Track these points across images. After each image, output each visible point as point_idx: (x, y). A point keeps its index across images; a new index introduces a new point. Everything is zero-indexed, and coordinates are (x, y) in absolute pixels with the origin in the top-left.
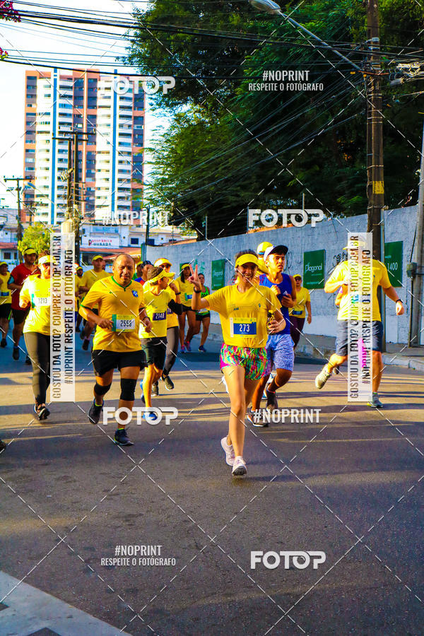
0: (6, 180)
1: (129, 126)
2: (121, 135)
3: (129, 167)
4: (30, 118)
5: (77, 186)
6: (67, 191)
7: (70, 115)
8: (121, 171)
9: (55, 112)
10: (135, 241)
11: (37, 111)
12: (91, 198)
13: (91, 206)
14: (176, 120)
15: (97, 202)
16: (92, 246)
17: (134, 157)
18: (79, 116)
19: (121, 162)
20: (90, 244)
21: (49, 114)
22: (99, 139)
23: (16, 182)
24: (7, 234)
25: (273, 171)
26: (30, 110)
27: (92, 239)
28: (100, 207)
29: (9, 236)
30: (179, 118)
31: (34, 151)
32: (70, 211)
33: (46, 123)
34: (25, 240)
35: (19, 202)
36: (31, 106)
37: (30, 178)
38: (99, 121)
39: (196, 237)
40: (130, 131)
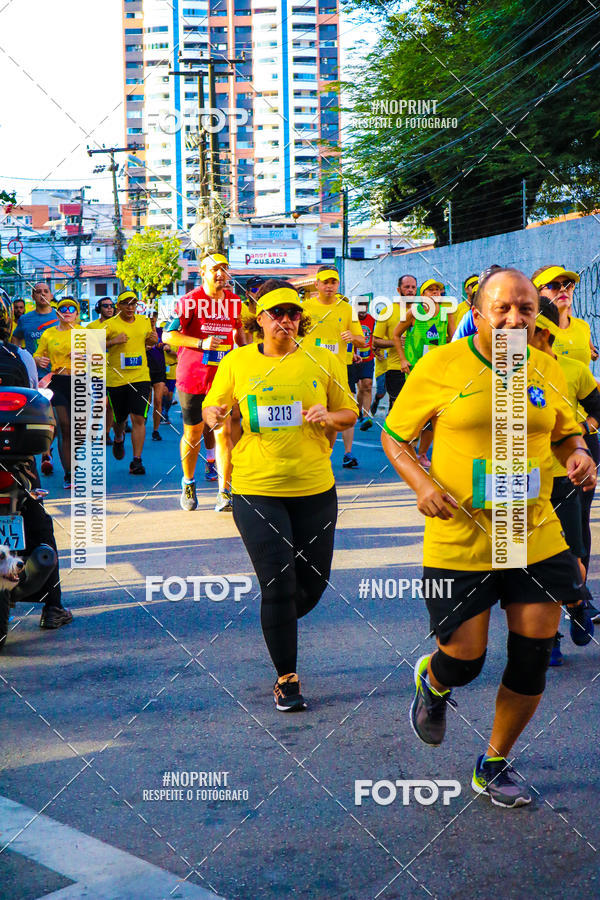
0: (90, 153)
1: (312, 43)
2: (297, 60)
3: (313, 119)
4: (133, 38)
5: (216, 158)
6: (199, 168)
7: (204, 28)
8: (299, 126)
9: (176, 25)
10: (328, 253)
11: (145, 25)
12: (248, 179)
13: (247, 194)
14: (389, 28)
15: (259, 186)
16: (251, 265)
17: (323, 101)
18: (219, 30)
19: (298, 110)
20: (247, 262)
21: (164, 29)
22: (257, 69)
23: (109, 154)
24: (98, 250)
25: (568, 113)
26: (132, 24)
27: (251, 252)
28: (263, 193)
29: (102, 253)
30: (394, 25)
31: (141, 97)
32: (206, 204)
33: (161, 46)
34: (129, 258)
35: (115, 192)
36: (133, 16)
37: (133, 147)
38: (257, 36)
39: (432, 241)
40: (313, 53)
